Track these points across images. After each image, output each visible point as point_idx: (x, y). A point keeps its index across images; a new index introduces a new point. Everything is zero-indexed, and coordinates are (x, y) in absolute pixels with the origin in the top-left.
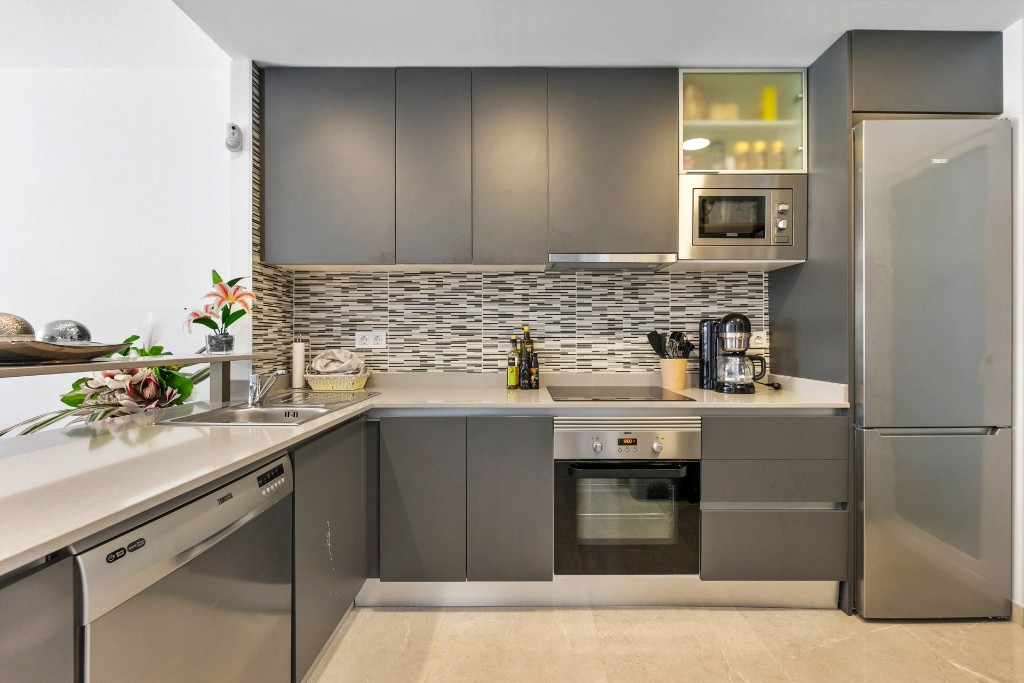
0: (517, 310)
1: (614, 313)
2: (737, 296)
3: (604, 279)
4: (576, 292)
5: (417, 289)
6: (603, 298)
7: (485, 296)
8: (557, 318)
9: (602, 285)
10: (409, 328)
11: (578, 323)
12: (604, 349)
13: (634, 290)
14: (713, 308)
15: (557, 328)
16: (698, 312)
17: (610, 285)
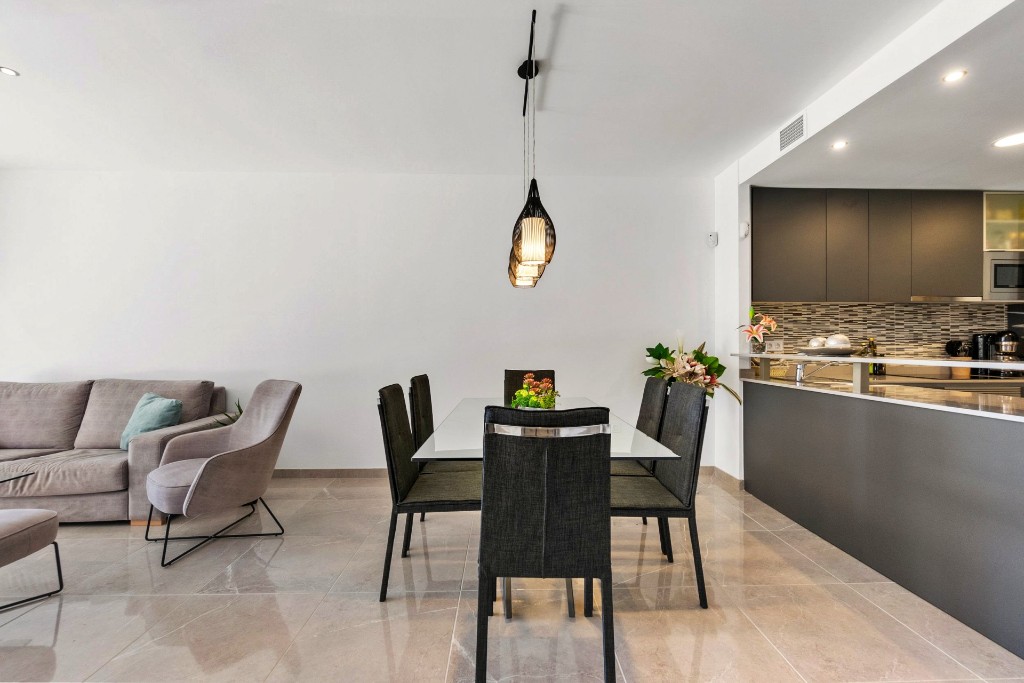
0: (860, 328)
1: (917, 330)
2: (989, 319)
3: (911, 309)
4: (895, 317)
5: (801, 314)
6: (911, 320)
7: (842, 319)
8: (884, 332)
9: (910, 312)
10: (796, 338)
11: (896, 336)
12: (912, 351)
13: (929, 316)
14: (975, 327)
15: (884, 338)
16: (966, 329)
17: (914, 313)
